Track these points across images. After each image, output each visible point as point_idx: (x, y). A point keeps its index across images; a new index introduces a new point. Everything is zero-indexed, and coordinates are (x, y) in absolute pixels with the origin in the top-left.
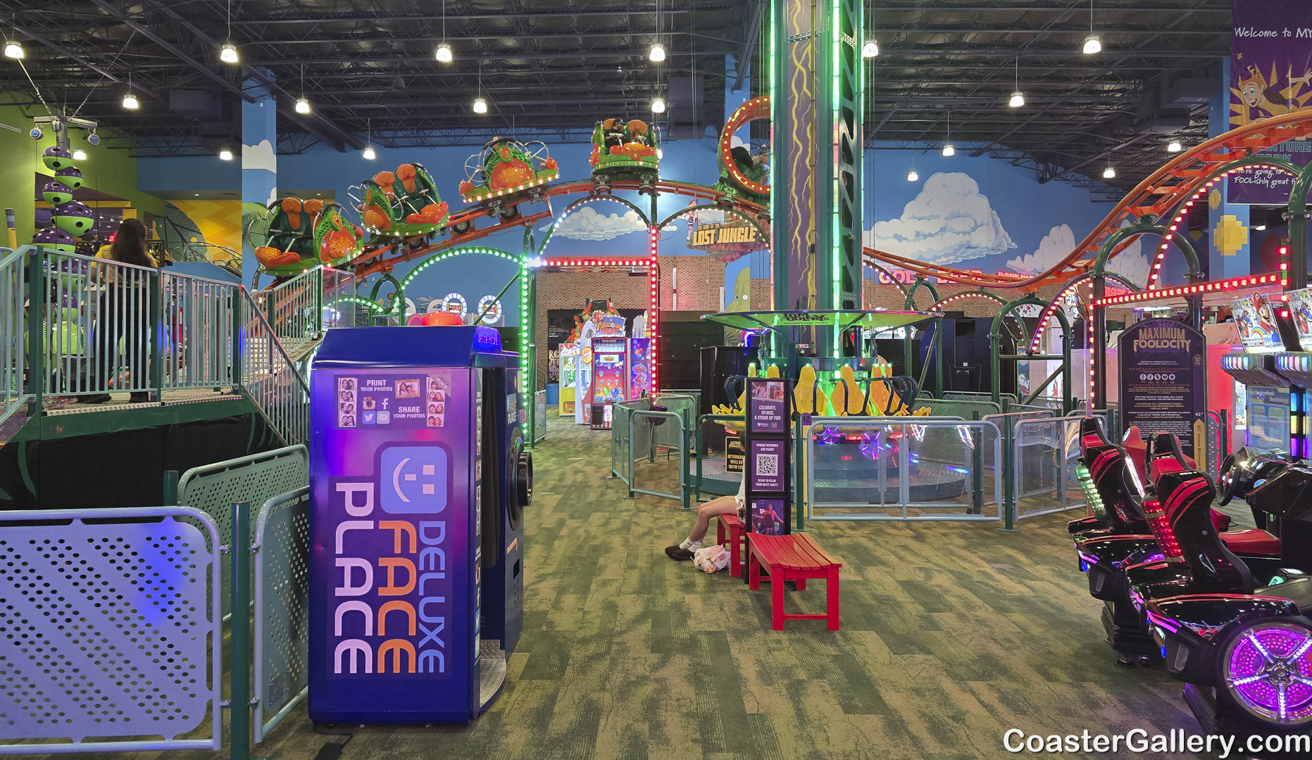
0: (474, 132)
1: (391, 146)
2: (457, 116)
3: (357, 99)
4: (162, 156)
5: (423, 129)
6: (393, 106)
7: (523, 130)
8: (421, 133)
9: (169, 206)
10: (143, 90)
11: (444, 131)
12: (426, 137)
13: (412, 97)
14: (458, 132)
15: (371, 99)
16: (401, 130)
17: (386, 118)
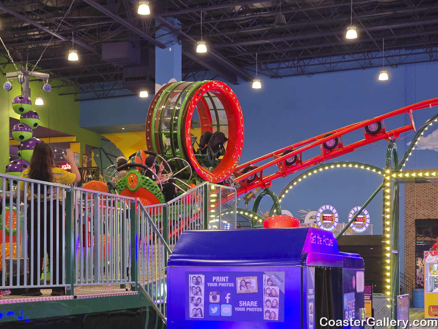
0: (347, 57)
1: (275, 76)
2: (333, 45)
3: (247, 37)
4: (98, 98)
5: (303, 59)
6: (277, 40)
7: (393, 52)
8: (301, 63)
9: (104, 139)
10: (83, 45)
11: (321, 59)
12: (305, 66)
13: (293, 31)
14: (334, 59)
15: (258, 36)
16: (284, 61)
17: (271, 51)
